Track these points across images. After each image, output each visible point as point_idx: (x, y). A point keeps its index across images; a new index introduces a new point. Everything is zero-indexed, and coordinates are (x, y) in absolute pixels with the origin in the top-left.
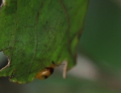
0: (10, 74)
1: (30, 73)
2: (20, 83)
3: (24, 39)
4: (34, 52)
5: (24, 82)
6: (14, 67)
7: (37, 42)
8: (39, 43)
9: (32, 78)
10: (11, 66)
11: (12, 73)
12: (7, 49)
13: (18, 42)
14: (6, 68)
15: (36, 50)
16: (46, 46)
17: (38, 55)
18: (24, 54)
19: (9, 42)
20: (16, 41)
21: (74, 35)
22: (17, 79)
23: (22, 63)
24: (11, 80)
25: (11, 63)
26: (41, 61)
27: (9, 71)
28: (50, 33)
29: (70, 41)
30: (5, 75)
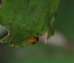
0: (10, 41)
1: (23, 40)
2: (16, 47)
3: (19, 17)
4: (26, 26)
5: (19, 46)
6: (12, 36)
7: (28, 19)
8: (29, 20)
9: (24, 44)
10: (10, 36)
11: (11, 41)
12: (8, 24)
13: (15, 19)
14: (7, 37)
15: (27, 25)
16: (33, 22)
17: (29, 29)
18: (19, 28)
19: (9, 19)
20: (14, 19)
21: (53, 15)
22: (14, 44)
23: (18, 34)
24: (10, 45)
25: (10, 34)
26: (30, 32)
27: (9, 39)
28: (36, 13)
29: (50, 19)
30: (6, 42)
